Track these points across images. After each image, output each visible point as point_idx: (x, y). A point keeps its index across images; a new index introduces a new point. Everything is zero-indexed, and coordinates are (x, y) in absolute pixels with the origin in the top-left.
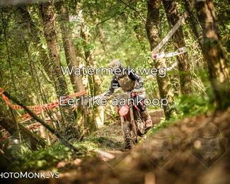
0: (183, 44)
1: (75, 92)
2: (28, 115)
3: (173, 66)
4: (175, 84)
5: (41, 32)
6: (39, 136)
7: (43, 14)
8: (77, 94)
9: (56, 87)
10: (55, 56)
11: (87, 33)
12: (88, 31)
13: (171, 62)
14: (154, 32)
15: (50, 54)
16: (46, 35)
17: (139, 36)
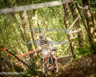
0: (79, 27)
1: (36, 48)
2: (16, 59)
3: (76, 36)
4: (77, 44)
5: (21, 24)
6: (21, 68)
7: (21, 17)
8: (37, 49)
9: (27, 47)
10: (27, 34)
11: (40, 24)
12: (40, 23)
13: (75, 35)
14: (67, 22)
15: (25, 33)
16: (23, 25)
17: (62, 24)
